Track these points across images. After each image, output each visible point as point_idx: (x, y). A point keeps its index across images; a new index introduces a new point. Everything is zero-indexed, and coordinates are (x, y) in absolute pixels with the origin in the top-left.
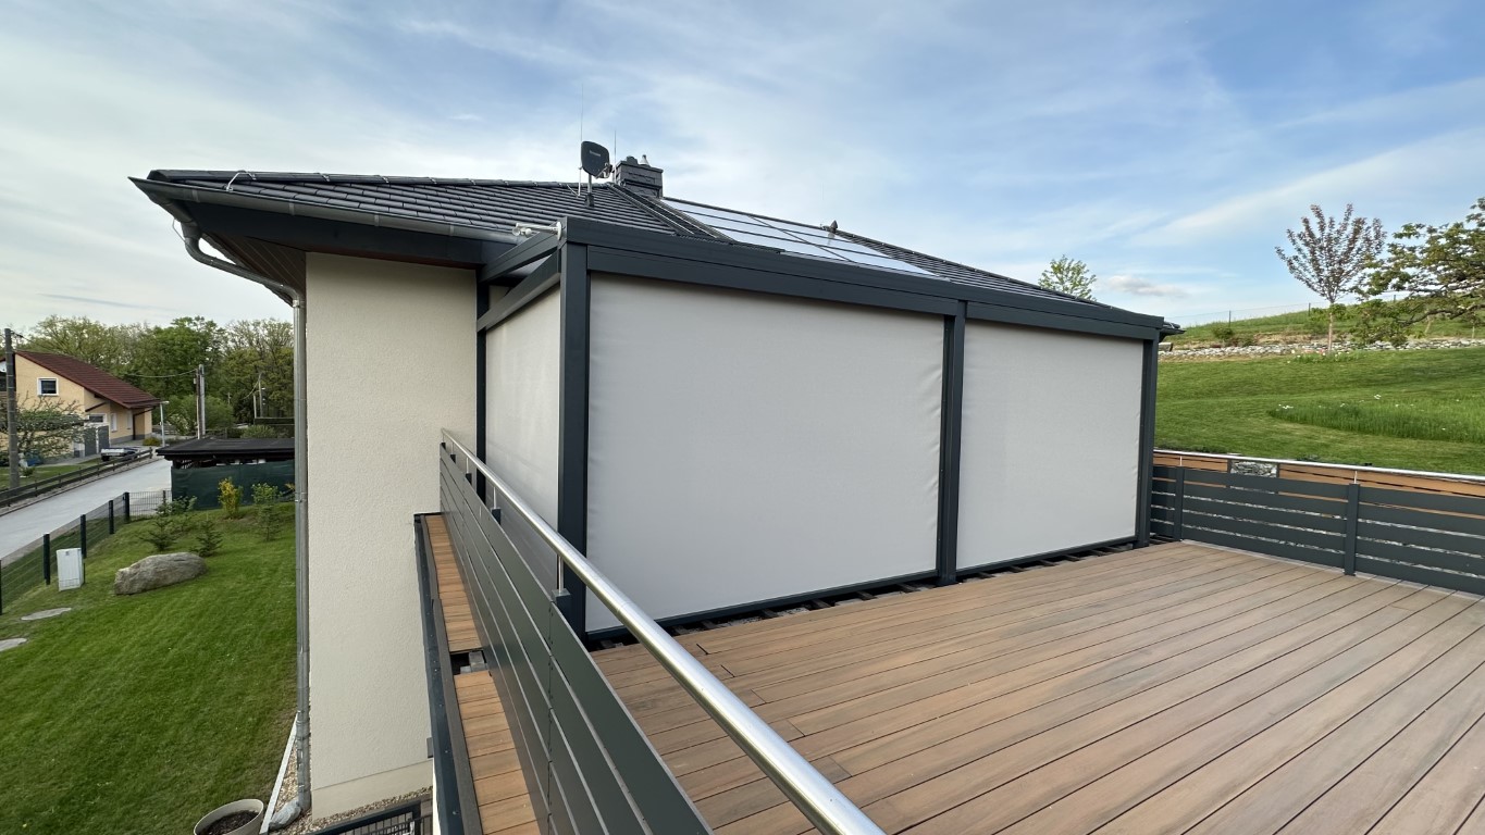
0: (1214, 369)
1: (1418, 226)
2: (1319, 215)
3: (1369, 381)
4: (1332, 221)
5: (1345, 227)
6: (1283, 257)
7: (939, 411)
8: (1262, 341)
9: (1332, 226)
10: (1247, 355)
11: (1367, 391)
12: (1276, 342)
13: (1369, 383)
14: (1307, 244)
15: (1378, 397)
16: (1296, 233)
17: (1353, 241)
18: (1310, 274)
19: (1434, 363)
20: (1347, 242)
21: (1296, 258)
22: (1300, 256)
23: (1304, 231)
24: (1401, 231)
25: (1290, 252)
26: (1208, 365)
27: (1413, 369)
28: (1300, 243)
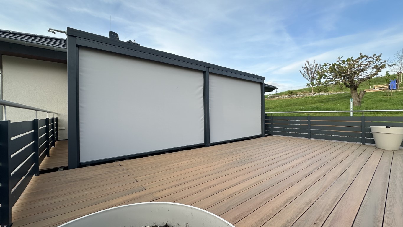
0: (288, 100)
1: (327, 64)
2: (308, 63)
3: (321, 101)
4: (311, 64)
5: (314, 65)
6: (301, 73)
7: (203, 98)
8: (299, 94)
9: (311, 65)
10: (295, 97)
11: (320, 104)
12: (302, 94)
13: (321, 102)
14: (306, 70)
15: (322, 105)
16: (304, 67)
17: (316, 69)
18: (307, 77)
19: (334, 97)
20: (314, 69)
21: (304, 73)
22: (305, 73)
23: (305, 66)
24: (324, 65)
25: (303, 72)
26: (287, 100)
27: (330, 99)
28: (305, 70)
